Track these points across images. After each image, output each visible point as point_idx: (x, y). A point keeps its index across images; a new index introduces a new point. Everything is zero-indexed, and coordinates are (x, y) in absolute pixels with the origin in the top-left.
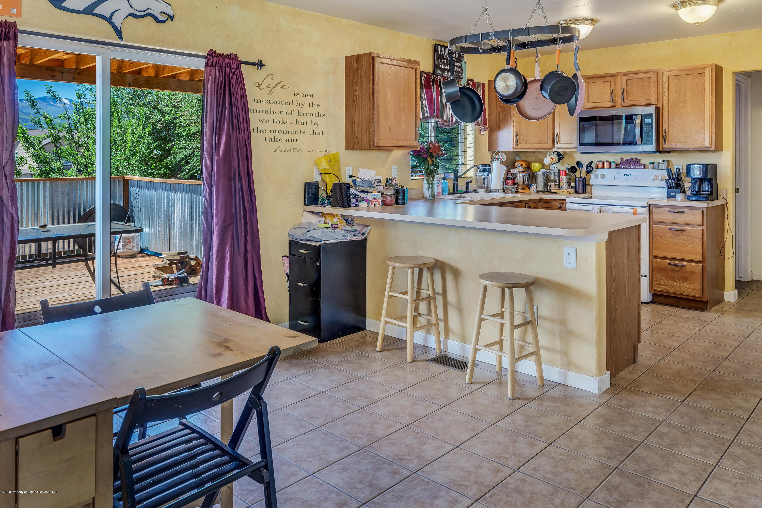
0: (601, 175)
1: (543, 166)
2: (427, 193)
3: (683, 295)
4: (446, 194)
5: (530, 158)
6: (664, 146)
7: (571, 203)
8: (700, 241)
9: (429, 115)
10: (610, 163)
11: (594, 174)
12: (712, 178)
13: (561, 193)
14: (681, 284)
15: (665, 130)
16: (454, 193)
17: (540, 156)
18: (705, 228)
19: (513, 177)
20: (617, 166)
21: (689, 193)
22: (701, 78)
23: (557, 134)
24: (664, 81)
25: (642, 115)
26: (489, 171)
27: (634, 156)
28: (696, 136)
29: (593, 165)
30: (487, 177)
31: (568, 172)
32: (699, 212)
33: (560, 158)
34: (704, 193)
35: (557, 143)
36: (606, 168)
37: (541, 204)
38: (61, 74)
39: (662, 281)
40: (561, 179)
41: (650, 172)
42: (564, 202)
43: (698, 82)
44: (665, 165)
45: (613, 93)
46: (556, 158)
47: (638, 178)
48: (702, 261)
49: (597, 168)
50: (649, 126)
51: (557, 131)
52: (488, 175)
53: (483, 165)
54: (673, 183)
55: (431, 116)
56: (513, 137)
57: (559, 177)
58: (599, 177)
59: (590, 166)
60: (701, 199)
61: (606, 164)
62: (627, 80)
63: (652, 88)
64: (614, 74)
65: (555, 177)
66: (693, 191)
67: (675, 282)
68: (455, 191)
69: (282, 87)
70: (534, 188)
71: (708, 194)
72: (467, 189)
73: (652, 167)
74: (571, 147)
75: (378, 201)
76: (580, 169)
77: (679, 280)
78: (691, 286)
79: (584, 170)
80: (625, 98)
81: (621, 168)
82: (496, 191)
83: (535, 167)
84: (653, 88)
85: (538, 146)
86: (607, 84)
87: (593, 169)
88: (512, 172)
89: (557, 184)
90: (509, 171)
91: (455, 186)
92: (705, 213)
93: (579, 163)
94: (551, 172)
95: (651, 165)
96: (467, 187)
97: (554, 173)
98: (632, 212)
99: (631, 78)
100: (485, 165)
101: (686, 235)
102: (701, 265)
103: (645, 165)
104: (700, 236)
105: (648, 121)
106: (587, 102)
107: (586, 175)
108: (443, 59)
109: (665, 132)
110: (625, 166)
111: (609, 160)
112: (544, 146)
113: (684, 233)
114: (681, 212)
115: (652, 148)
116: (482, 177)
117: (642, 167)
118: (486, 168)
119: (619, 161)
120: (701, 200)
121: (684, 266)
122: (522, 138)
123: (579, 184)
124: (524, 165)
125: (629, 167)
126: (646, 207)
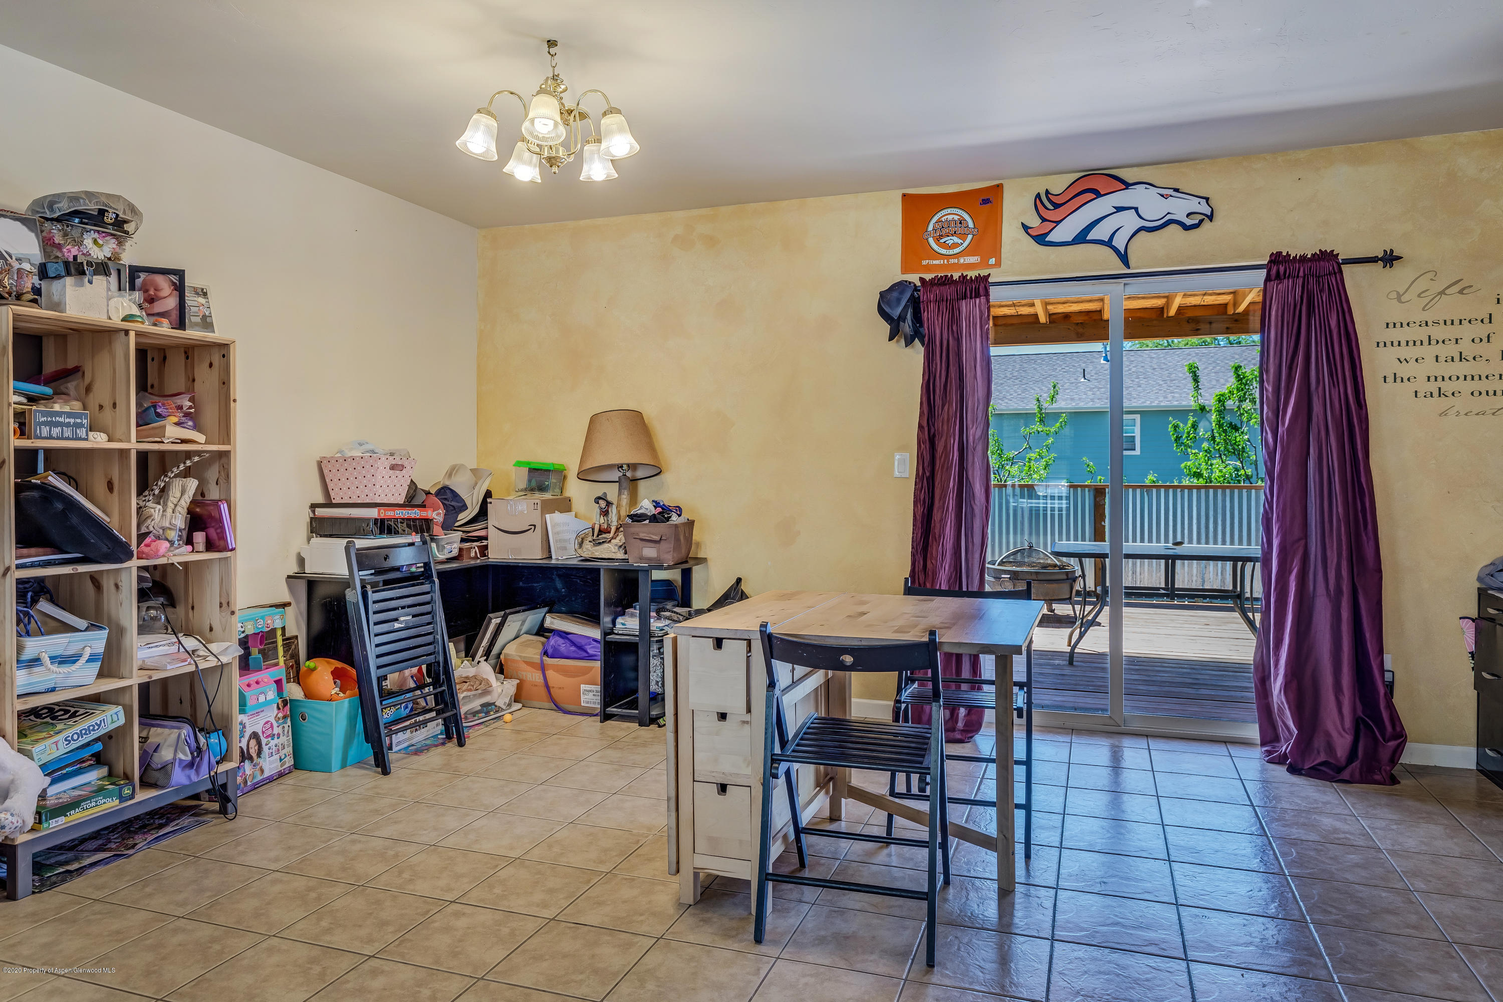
38: (1208, 326)
69: (1461, 292)
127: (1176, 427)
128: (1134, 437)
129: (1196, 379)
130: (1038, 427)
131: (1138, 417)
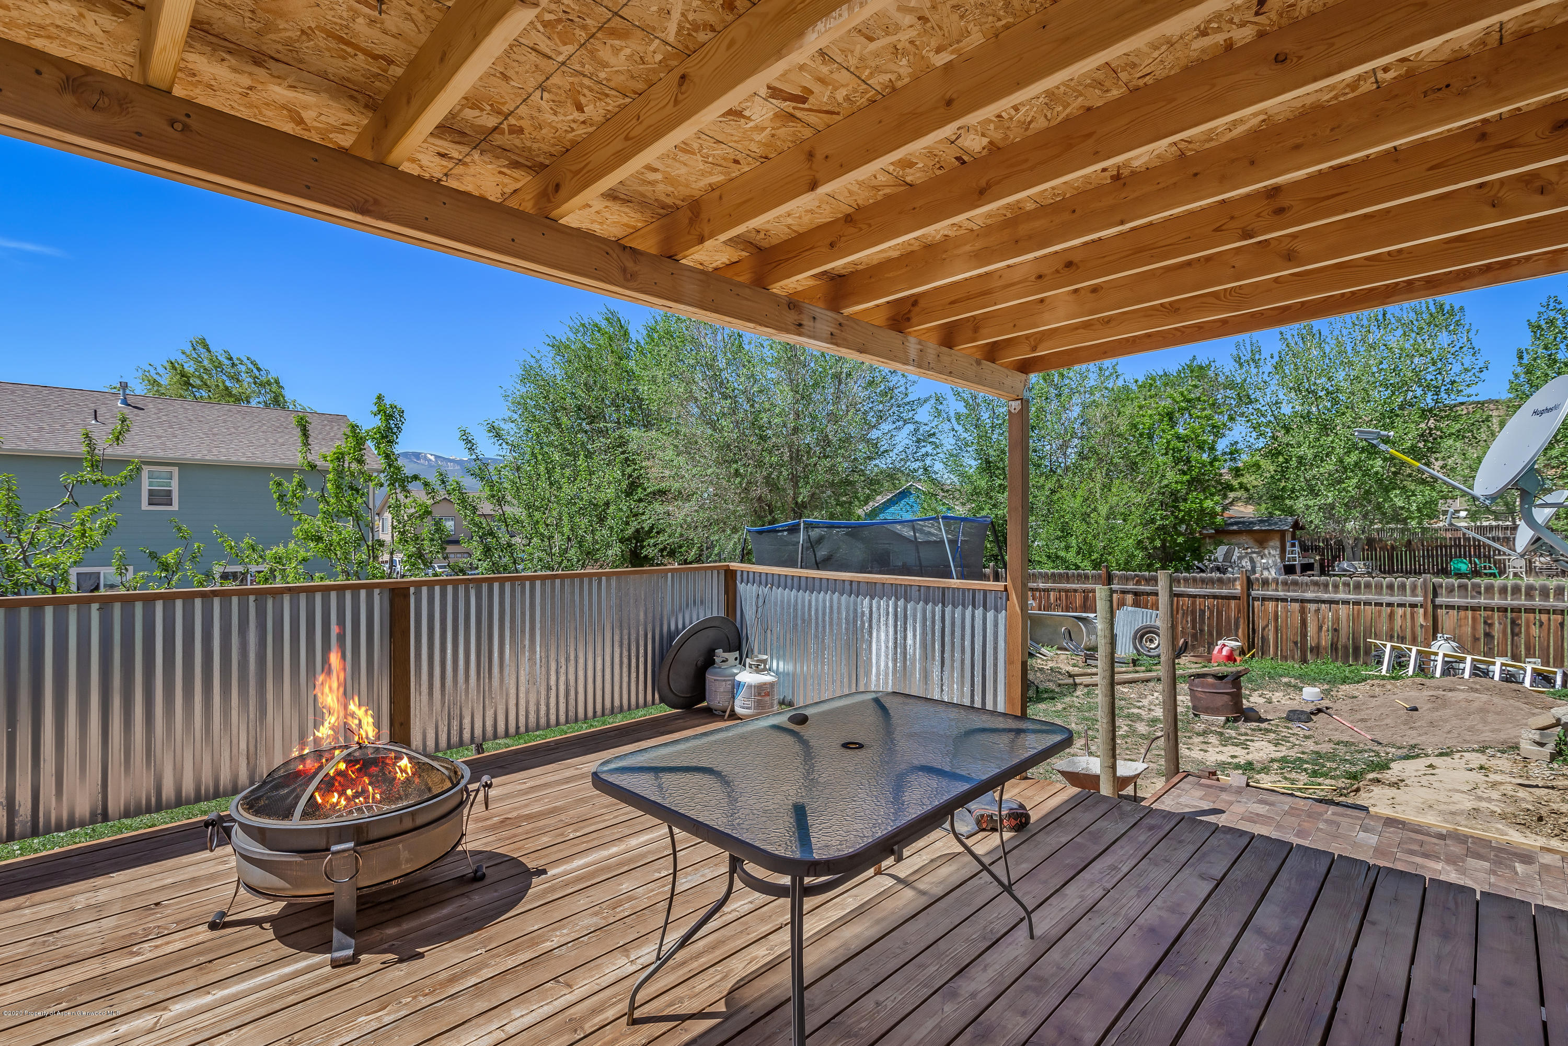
127: (279, 484)
128: (170, 491)
129: (305, 434)
130: (87, 474)
131: (175, 470)
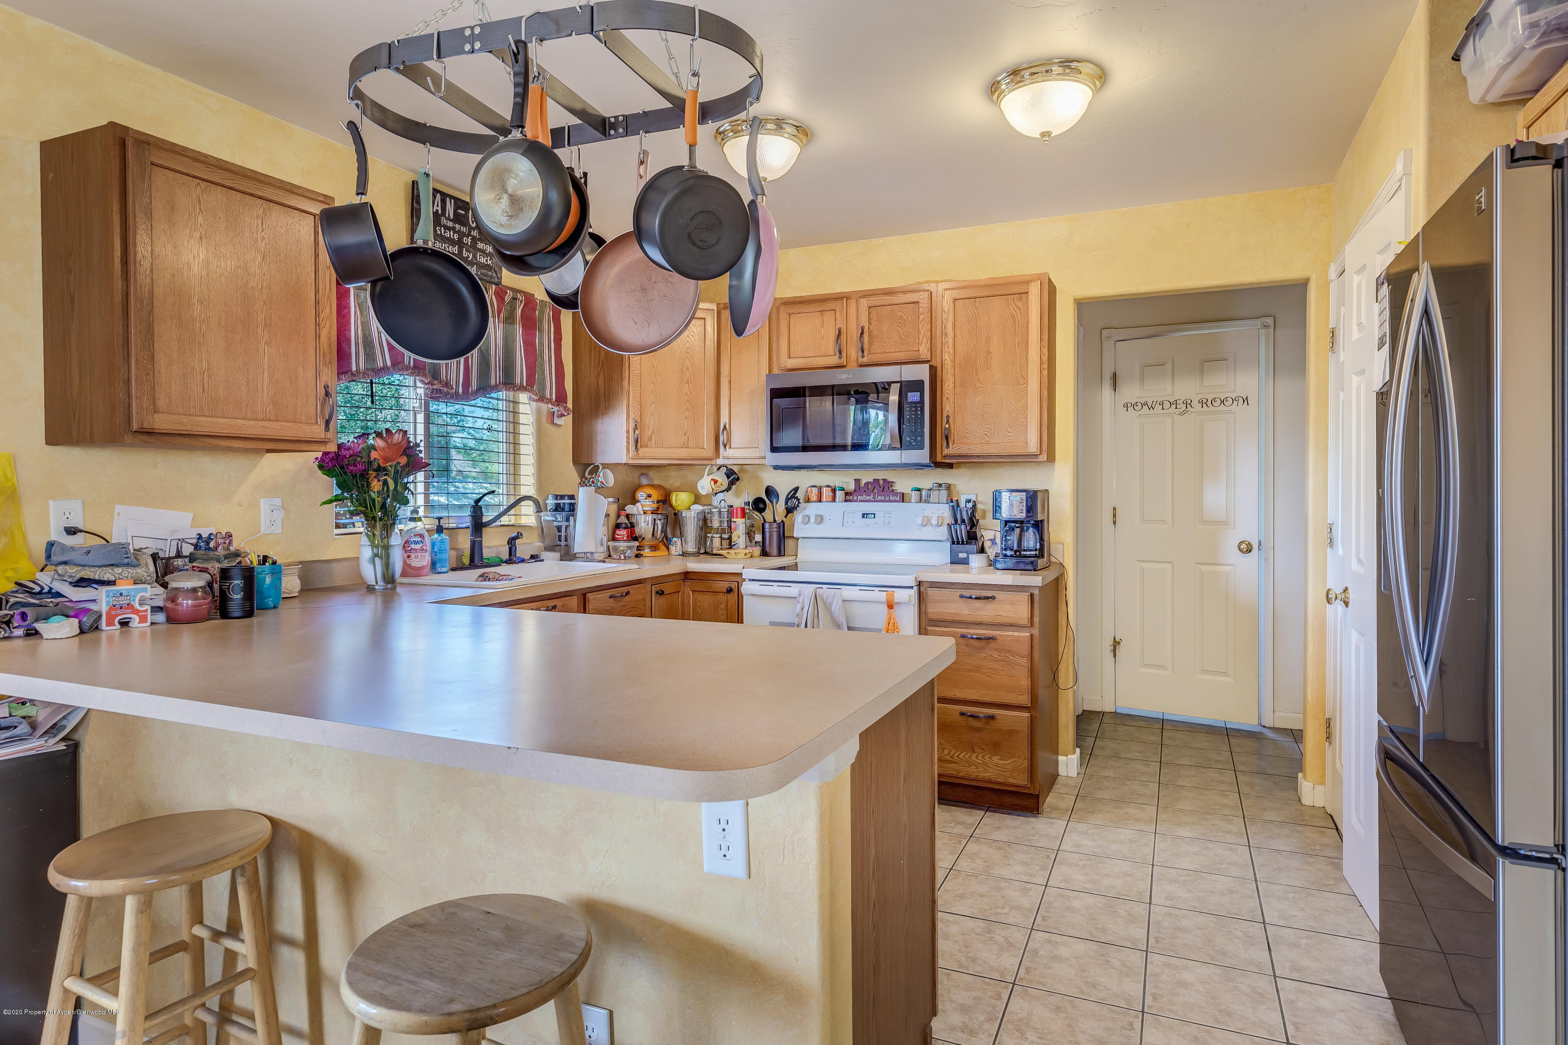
0: (817, 516)
1: (698, 499)
2: (370, 573)
3: (990, 782)
4: (445, 570)
5: (671, 482)
6: (946, 452)
7: (753, 580)
8: (1025, 662)
9: (389, 363)
10: (834, 491)
11: (801, 515)
12: (1042, 521)
13: (733, 556)
14: (987, 757)
15: (948, 417)
16: (472, 565)
17: (690, 475)
18: (1036, 631)
19: (631, 523)
20: (849, 496)
21: (991, 552)
22: (1020, 304)
23: (725, 427)
24: (946, 309)
25: (901, 382)
26: (570, 511)
27: (881, 475)
28: (1010, 430)
29: (800, 494)
30: (567, 524)
31: (748, 511)
32: (1024, 597)
33: (733, 480)
34: (1028, 553)
35: (725, 446)
36: (826, 501)
37: (688, 583)
39: (946, 752)
40: (733, 526)
41: (912, 508)
42: (740, 580)
43: (1014, 313)
44: (944, 493)
45: (842, 336)
46: (723, 481)
47: (889, 522)
48: (1029, 705)
49: (808, 500)
50: (916, 407)
51: (724, 419)
52: (568, 520)
53: (556, 497)
54: (963, 530)
55: (393, 365)
56: (628, 432)
57: (730, 522)
58: (812, 520)
59: (793, 497)
60: (1022, 566)
61: (826, 493)
62: (870, 308)
63: (921, 326)
64: (844, 296)
65: (721, 522)
66: (1006, 549)
67: (974, 755)
68: (475, 560)
70: (676, 548)
71: (1036, 556)
72: (510, 555)
73: (918, 499)
74: (753, 455)
75: (136, 612)
76: (772, 502)
77: (983, 749)
78: (1007, 762)
79: (781, 507)
80: (866, 347)
81: (856, 501)
82: (588, 557)
83: (680, 500)
84: (924, 325)
85: (683, 453)
86: (829, 317)
87: (799, 503)
88: (627, 512)
89: (726, 536)
90: (621, 508)
91: (476, 548)
92: (1037, 599)
93: (770, 491)
94: (713, 510)
95: (914, 495)
96: (510, 549)
97: (720, 512)
98: (885, 600)
99: (877, 304)
100: (562, 497)
101: (996, 650)
102: (1027, 715)
103: (903, 494)
104: (1026, 649)
105: (913, 397)
106: (787, 356)
107: (786, 517)
108: (441, 226)
109: (948, 422)
110: (864, 497)
111: (832, 485)
112: (696, 453)
113: (993, 645)
114: (987, 598)
115: (922, 456)
116: (555, 524)
117: (898, 498)
118: (564, 504)
119: (851, 487)
120: (1023, 568)
121: (992, 717)
122: (648, 433)
123: (771, 536)
124: (656, 495)
125: (871, 498)
126: (912, 587)
